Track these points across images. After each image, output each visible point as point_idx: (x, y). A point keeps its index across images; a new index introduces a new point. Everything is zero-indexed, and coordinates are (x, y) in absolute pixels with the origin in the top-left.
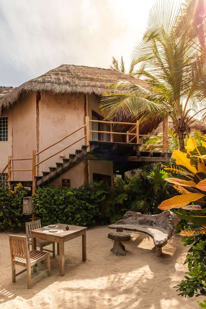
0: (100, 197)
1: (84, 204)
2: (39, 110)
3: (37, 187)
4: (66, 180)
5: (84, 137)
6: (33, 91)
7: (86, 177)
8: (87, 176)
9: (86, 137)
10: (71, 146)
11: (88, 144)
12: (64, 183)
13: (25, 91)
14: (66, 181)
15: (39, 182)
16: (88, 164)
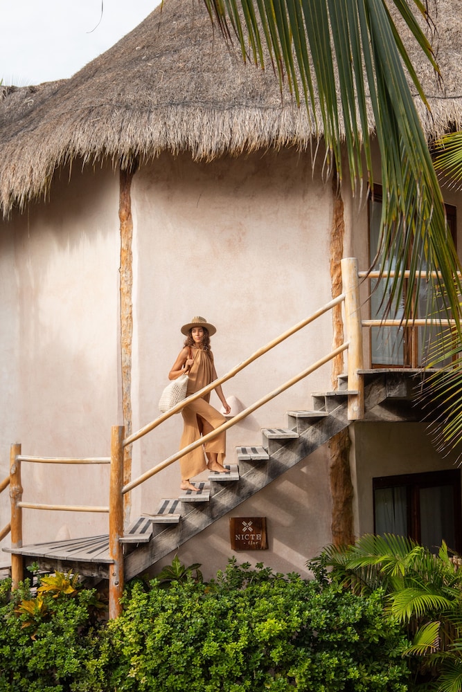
0: (410, 629)
1: (339, 669)
2: (129, 214)
3: (127, 583)
4: (247, 520)
5: (335, 355)
6: (110, 156)
7: (340, 506)
8: (348, 501)
9: (341, 352)
10: (273, 396)
11: (353, 386)
12: (238, 537)
13: (79, 158)
14: (248, 527)
15: (139, 563)
16: (350, 441)
